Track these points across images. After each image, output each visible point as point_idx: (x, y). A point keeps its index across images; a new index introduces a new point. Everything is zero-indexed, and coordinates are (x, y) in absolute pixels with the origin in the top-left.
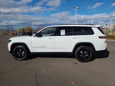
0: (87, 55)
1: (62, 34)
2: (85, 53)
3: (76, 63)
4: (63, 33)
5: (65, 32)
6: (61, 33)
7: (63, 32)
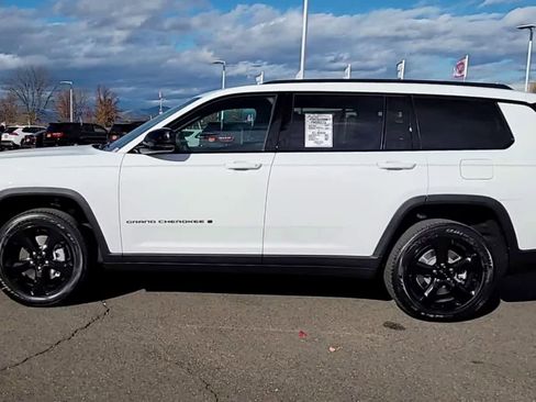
0: (464, 276)
1: (311, 138)
2: (450, 261)
3: (394, 326)
4: (322, 138)
5: (331, 127)
6: (308, 132)
7: (319, 129)
